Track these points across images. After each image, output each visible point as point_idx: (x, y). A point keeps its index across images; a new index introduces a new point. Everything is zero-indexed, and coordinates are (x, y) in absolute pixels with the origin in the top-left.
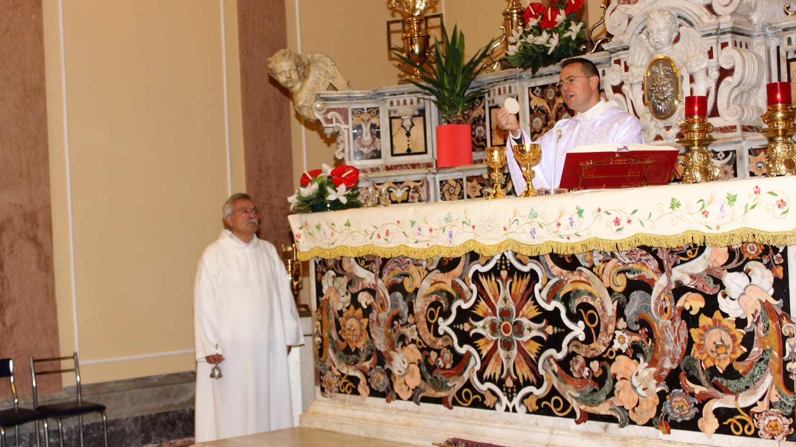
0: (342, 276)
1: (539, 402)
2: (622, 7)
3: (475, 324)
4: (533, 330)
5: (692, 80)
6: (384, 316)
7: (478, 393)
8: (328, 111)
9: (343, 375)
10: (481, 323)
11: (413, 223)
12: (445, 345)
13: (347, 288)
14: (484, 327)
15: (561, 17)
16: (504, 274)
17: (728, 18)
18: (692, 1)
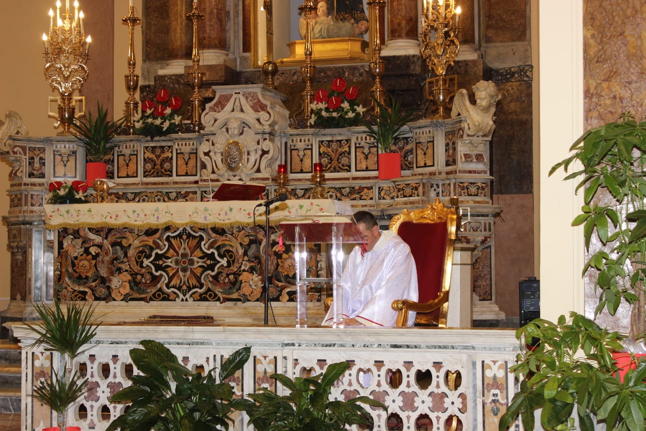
0: (79, 238)
1: (201, 296)
2: (212, 113)
3: (166, 261)
4: (198, 263)
5: (248, 154)
6: (107, 258)
7: (165, 294)
8: (15, 146)
9: (75, 291)
10: (170, 260)
11: (134, 212)
12: (147, 271)
13: (82, 244)
14: (171, 262)
15: (168, 111)
16: (185, 237)
17: (268, 127)
18: (250, 116)
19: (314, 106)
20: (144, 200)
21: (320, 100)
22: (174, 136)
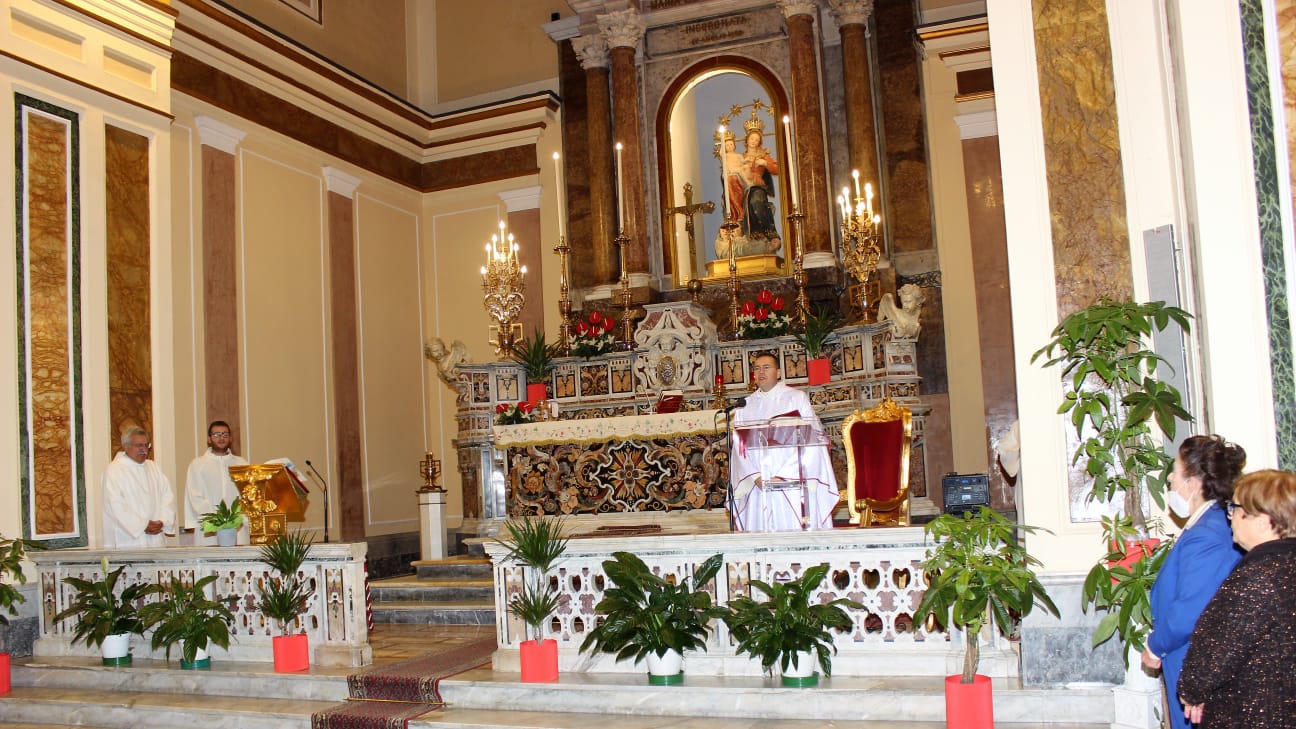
0: (527, 456)
1: (646, 505)
2: (644, 331)
3: (611, 473)
4: (643, 474)
5: (681, 368)
6: (554, 474)
7: (612, 505)
8: (462, 374)
9: (526, 506)
10: (615, 473)
11: (578, 428)
12: (594, 485)
13: (530, 462)
14: (616, 475)
15: (602, 332)
16: (628, 450)
17: (699, 341)
18: (681, 331)
19: (741, 319)
20: (583, 418)
21: (747, 313)
22: (609, 355)
